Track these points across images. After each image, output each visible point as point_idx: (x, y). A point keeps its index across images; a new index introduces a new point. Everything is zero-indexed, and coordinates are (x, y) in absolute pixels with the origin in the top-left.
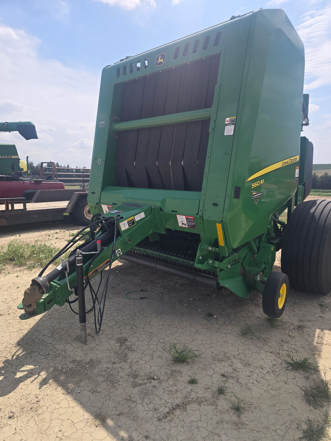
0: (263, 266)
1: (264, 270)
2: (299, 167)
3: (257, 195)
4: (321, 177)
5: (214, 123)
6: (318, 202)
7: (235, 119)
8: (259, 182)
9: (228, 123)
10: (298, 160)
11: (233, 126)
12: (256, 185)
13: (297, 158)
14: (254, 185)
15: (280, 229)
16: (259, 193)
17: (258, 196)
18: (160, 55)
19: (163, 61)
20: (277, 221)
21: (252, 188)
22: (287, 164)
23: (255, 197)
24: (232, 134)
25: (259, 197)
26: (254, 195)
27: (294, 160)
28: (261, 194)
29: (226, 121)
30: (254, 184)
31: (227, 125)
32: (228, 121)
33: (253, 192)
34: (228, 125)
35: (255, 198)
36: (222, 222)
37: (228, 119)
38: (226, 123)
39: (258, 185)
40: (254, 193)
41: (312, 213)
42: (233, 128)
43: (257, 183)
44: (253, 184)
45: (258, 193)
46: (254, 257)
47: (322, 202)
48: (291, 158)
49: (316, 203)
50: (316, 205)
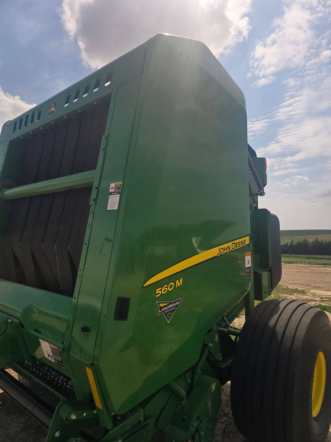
0: (194, 425)
1: (196, 433)
2: (250, 253)
3: (170, 306)
4: (312, 243)
5: (97, 190)
6: (282, 305)
7: (121, 185)
8: (172, 283)
9: (113, 190)
10: (247, 242)
11: (119, 195)
12: (165, 290)
13: (245, 240)
14: (160, 292)
15: (234, 340)
16: (175, 302)
17: (171, 308)
18: (53, 103)
19: (55, 109)
20: (226, 332)
21: (157, 296)
22: (229, 250)
23: (165, 310)
24: (116, 208)
25: (174, 310)
26: (161, 308)
27: (240, 243)
28: (178, 303)
29: (111, 188)
30: (160, 289)
31: (111, 194)
32: (112, 188)
33: (159, 303)
34: (113, 195)
35: (166, 312)
36: (93, 366)
37: (113, 185)
38: (111, 191)
39: (170, 290)
40: (162, 305)
41: (272, 325)
42: (118, 199)
43: (167, 287)
44: (157, 290)
45: (171, 303)
46: (181, 404)
47: (288, 307)
48: (235, 242)
49: (279, 308)
50: (277, 312)
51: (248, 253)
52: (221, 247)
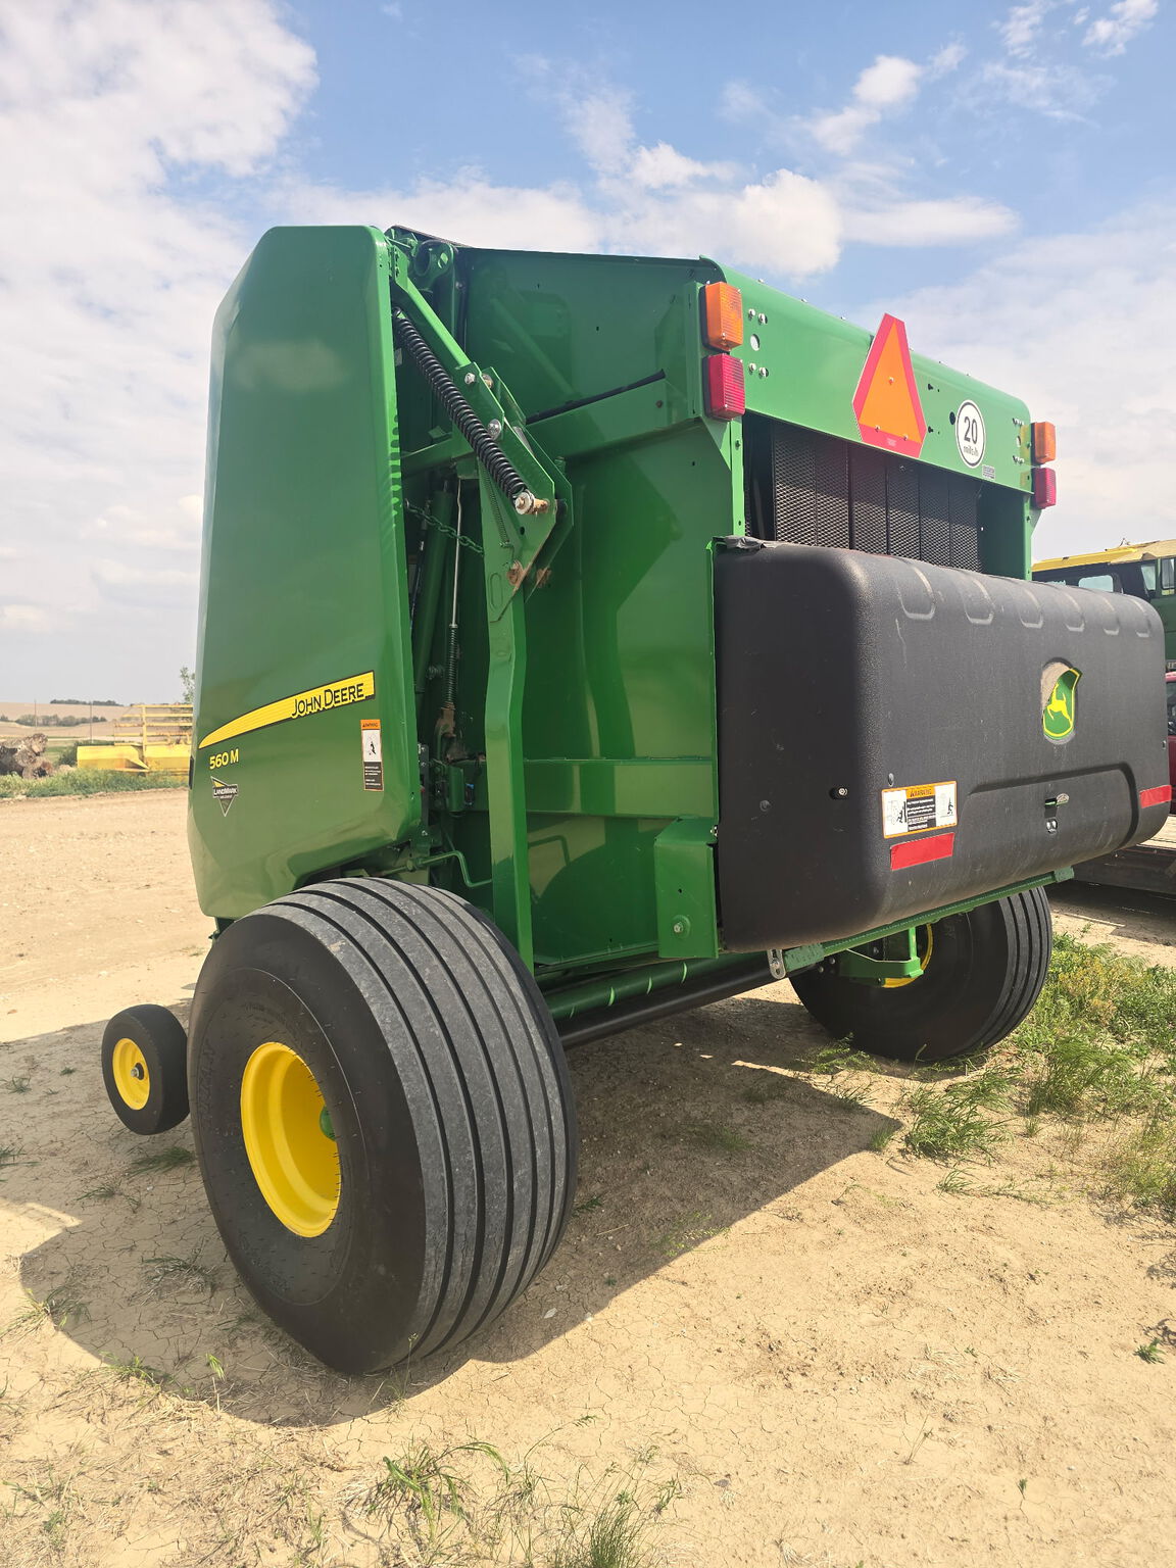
2: (378, 721)
3: (227, 791)
8: (226, 754)
10: (368, 690)
12: (219, 762)
13: (361, 685)
14: (214, 762)
16: (230, 787)
17: (226, 795)
21: (211, 768)
22: (317, 707)
23: (220, 795)
25: (230, 799)
26: (216, 789)
27: (347, 692)
28: (234, 790)
30: (214, 758)
33: (213, 781)
35: (221, 798)
39: (225, 764)
40: (218, 785)
43: (221, 758)
44: (211, 759)
45: (226, 787)
48: (333, 687)
51: (373, 721)
52: (299, 698)
